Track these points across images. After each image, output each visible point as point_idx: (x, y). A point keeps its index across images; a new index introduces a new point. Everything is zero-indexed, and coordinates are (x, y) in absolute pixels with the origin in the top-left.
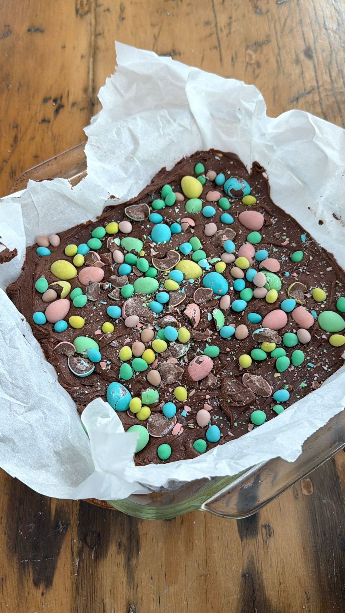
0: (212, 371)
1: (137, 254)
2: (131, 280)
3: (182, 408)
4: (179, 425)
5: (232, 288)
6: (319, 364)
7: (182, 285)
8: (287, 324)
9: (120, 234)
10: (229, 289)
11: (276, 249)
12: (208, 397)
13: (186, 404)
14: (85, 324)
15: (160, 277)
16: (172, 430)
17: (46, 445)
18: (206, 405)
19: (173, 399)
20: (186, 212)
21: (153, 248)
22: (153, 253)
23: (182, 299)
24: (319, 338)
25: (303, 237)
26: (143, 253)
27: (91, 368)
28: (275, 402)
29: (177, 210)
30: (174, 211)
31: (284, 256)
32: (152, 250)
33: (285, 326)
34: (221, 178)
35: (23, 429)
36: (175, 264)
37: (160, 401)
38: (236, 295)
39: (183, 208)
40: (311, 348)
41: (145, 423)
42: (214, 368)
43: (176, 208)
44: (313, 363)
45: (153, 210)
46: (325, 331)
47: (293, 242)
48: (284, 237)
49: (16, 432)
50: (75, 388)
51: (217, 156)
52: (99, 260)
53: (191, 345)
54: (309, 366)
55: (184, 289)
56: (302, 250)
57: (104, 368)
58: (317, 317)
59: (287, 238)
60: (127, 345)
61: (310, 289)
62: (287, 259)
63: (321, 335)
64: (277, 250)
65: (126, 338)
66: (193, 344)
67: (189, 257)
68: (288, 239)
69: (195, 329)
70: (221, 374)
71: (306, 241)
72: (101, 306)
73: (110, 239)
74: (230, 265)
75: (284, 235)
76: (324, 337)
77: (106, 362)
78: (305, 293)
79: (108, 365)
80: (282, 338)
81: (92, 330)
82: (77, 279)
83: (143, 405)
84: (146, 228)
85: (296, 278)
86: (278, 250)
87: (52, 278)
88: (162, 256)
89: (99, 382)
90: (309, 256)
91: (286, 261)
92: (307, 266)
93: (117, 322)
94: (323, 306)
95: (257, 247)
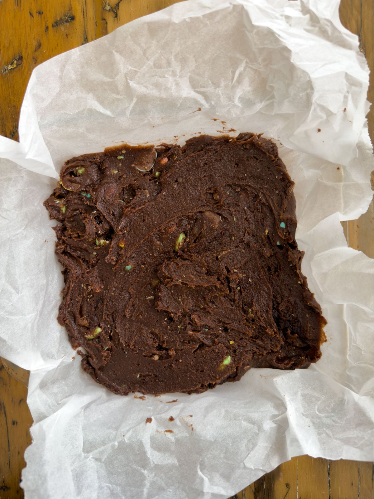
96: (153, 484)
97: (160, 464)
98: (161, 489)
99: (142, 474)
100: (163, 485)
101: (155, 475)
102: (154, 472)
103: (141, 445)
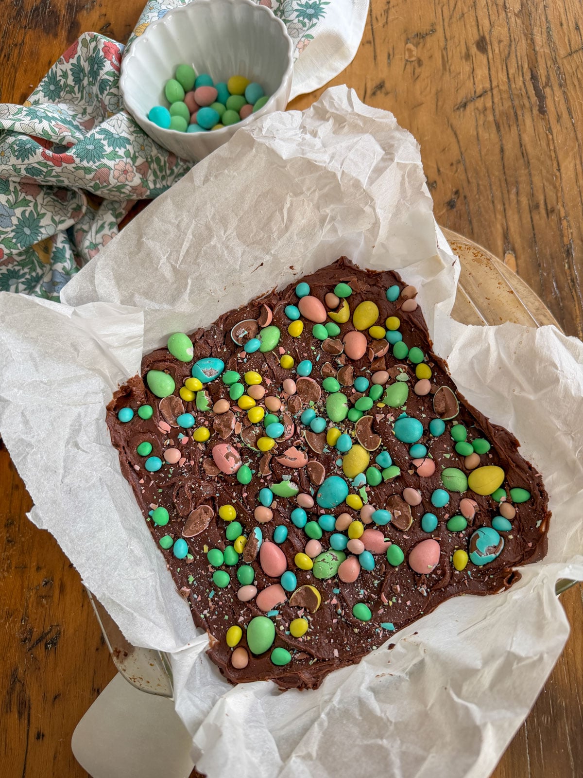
0: (222, 473)
1: (381, 398)
2: (345, 390)
3: (187, 435)
4: (169, 428)
5: (323, 511)
6: (211, 604)
7: (334, 449)
8: (266, 575)
9: (413, 380)
10: (322, 508)
11: (378, 584)
12: (192, 463)
13: (190, 439)
14: (293, 338)
15: (347, 423)
16: (165, 421)
17: (139, 286)
18: (184, 459)
19: (198, 424)
20: (443, 467)
21: (385, 417)
22: (379, 418)
23: (314, 447)
24: (242, 612)
25: (390, 626)
26: (381, 405)
27: (237, 341)
28: (175, 539)
29: (448, 456)
30: (447, 452)
31: (366, 593)
32: (383, 416)
33: (263, 572)
34: (503, 523)
35: (152, 262)
36: (363, 443)
37: (197, 411)
38: (313, 515)
39: (451, 464)
40: (232, 600)
41: (177, 394)
42: (226, 475)
43: (452, 454)
44: (214, 597)
45: (449, 424)
46: (249, 622)
47: (384, 611)
48: (394, 600)
49: (148, 254)
50: (222, 326)
51: (542, 524)
52: (376, 354)
53: (257, 453)
54: (210, 591)
55: (328, 451)
56: (370, 620)
57: (239, 355)
58: (269, 616)
59: (393, 603)
60: (264, 380)
61: (309, 617)
62: (361, 596)
63: (244, 615)
64: (376, 585)
65: (272, 380)
66: (258, 456)
67: (372, 462)
68: (391, 603)
69: (273, 457)
70: (218, 482)
71: (384, 630)
72: (314, 355)
73: (405, 368)
74: (357, 514)
75: (397, 600)
76: (241, 619)
77: (246, 357)
78: (305, 609)
79: (242, 359)
80: (249, 565)
81: (286, 344)
82: (352, 328)
83: (195, 393)
84: (422, 412)
85: (328, 601)
86: (375, 587)
87: (354, 301)
88: (376, 428)
89: (227, 351)
90: (359, 627)
91: (358, 595)
92: (346, 623)
93: (294, 372)
94: (282, 628)
95: (382, 558)
96: (403, 755)
97: (401, 720)
98: (419, 761)
99: (381, 747)
100: (420, 752)
101: (402, 742)
102: (398, 739)
103: (362, 703)
